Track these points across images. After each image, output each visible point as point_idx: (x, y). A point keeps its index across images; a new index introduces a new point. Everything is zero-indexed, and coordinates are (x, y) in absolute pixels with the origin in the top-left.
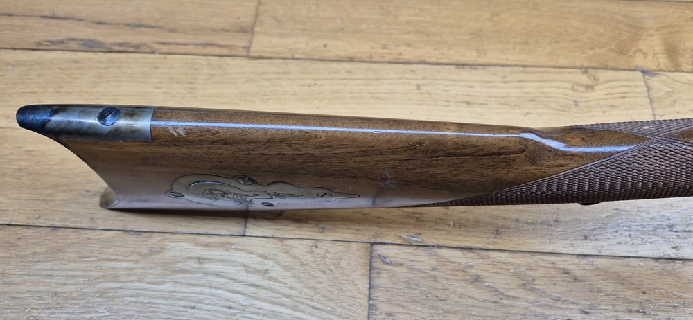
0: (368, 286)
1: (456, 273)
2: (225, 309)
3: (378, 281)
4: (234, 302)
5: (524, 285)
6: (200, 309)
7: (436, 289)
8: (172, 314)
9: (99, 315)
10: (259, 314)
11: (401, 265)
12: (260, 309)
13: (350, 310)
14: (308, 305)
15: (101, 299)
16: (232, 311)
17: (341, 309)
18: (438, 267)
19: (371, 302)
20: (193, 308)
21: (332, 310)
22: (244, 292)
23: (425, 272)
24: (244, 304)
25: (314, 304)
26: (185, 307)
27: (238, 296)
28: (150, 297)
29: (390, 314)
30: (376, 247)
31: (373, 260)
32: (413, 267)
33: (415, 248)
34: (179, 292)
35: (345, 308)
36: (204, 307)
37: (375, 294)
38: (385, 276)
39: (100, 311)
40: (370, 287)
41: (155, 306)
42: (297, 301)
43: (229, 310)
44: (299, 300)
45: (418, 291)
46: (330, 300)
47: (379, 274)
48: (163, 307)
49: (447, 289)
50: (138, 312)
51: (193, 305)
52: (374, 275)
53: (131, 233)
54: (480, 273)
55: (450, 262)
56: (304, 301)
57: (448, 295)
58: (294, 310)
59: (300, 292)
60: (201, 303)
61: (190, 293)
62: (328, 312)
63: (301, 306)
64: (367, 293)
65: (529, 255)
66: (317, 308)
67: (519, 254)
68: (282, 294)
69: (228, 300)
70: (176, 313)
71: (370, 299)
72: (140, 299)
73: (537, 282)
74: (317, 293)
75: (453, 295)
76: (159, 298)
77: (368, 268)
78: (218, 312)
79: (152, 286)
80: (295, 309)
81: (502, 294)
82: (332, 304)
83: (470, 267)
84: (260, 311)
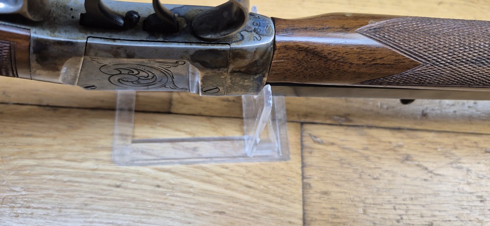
0: (300, 165)
1: (387, 152)
2: (153, 188)
3: (310, 160)
4: (162, 181)
5: (451, 163)
6: (126, 188)
7: (370, 168)
8: (96, 193)
9: (15, 194)
10: (189, 193)
11: (333, 144)
12: (191, 187)
13: (284, 189)
14: (241, 184)
15: (17, 177)
16: (160, 189)
17: (275, 188)
18: (369, 147)
19: (305, 181)
20: (118, 186)
21: (265, 189)
22: (173, 170)
23: (356, 152)
24: (173, 182)
25: (246, 182)
26: (109, 185)
27: (167, 174)
28: (70, 174)
29: (326, 193)
30: (307, 127)
31: (305, 139)
32: (344, 146)
33: (345, 127)
34: (103, 170)
35: (278, 187)
36: (130, 185)
37: (309, 172)
38: (317, 155)
39: (17, 189)
40: (303, 166)
41: (76, 184)
42: (229, 180)
43: (157, 189)
44: (231, 178)
45: (351, 171)
46: (263, 178)
47: (311, 153)
48: (85, 185)
49: (379, 168)
50: (58, 191)
51: (118, 183)
52: (306, 154)
53: (47, 108)
54: (410, 152)
55: (380, 141)
56: (236, 179)
57: (380, 174)
58: (226, 189)
59: (232, 171)
60: (127, 181)
61: (115, 171)
62: (262, 191)
63: (233, 184)
64: (300, 171)
65: (453, 135)
66: (250, 187)
67: (444, 134)
68: (212, 172)
69: (156, 178)
70: (100, 192)
71: (303, 177)
72: (59, 177)
73: (462, 161)
74: (249, 172)
75: (386, 174)
76: (80, 176)
77: (299, 147)
78: (145, 190)
79: (73, 164)
80: (227, 187)
81: (431, 172)
82: (265, 183)
83: (401, 146)
84: (191, 190)
